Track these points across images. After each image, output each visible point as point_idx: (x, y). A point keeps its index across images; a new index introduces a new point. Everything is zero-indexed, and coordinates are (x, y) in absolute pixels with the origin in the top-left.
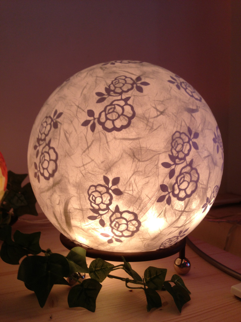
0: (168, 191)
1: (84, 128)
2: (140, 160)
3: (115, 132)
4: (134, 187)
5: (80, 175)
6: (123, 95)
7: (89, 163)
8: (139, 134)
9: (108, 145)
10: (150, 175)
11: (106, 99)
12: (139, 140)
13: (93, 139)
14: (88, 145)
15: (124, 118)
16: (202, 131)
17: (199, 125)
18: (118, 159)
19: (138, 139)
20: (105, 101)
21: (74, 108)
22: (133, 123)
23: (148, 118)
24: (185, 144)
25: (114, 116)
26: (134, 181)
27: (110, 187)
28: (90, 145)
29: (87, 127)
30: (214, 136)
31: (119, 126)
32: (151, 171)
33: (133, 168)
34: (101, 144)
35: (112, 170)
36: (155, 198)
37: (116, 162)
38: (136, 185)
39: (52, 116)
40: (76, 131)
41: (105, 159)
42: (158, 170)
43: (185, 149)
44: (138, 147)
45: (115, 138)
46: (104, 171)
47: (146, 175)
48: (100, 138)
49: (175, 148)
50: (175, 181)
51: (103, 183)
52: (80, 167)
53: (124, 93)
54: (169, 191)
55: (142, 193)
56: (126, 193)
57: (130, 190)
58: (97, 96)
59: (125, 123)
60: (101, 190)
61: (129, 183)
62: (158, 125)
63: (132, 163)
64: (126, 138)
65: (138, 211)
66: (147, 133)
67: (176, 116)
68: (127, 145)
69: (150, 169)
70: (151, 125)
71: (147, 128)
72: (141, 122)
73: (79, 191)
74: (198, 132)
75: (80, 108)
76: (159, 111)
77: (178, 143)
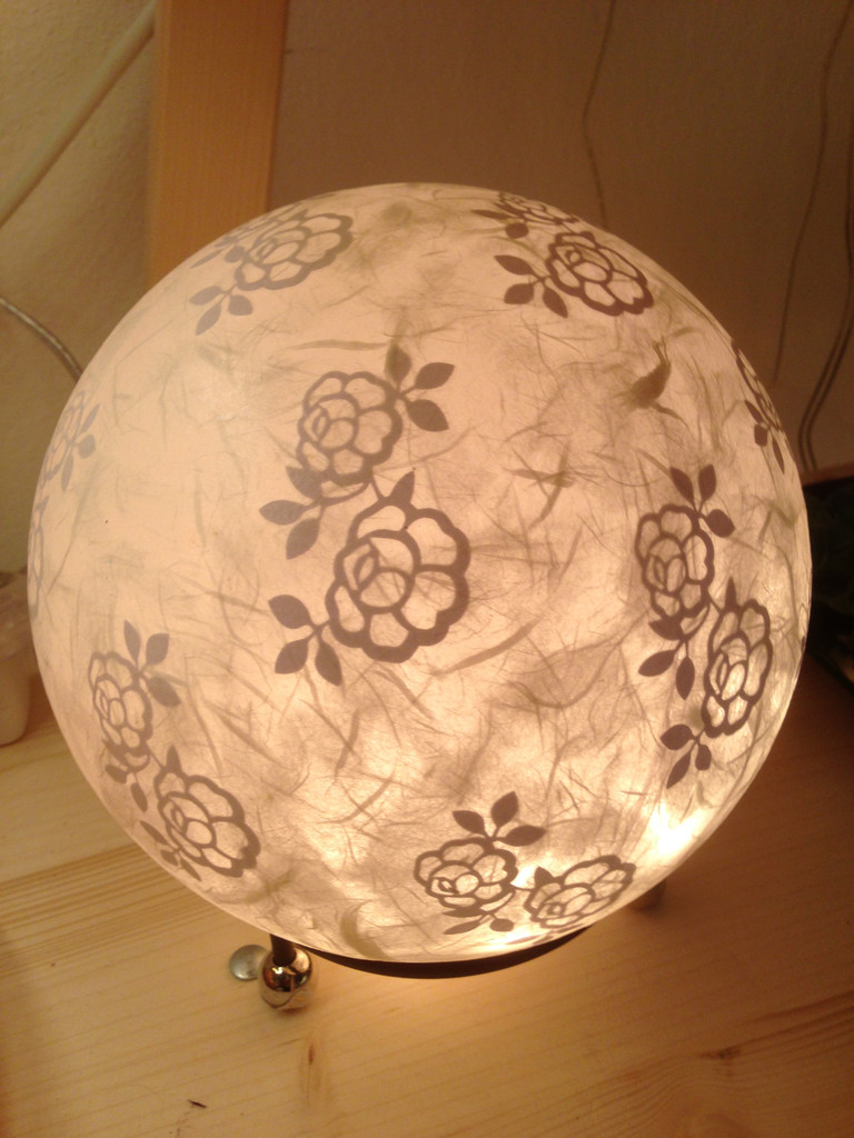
0: (691, 737)
1: (290, 680)
2: (564, 702)
3: (424, 653)
4: (575, 796)
5: (364, 841)
6: (376, 477)
7: (378, 794)
8: (517, 618)
9: (422, 709)
10: (614, 731)
11: (322, 527)
12: (529, 636)
13: (353, 709)
14: (341, 737)
15: (433, 580)
16: (717, 446)
17: (700, 429)
18: (482, 741)
19: (523, 633)
20: (323, 539)
21: (207, 608)
22: (478, 583)
23: (520, 532)
24: (689, 545)
25: (391, 588)
26: (571, 778)
27: (490, 834)
28: (354, 735)
29: (302, 671)
30: (752, 421)
31: (428, 620)
32: (614, 717)
33: (549, 740)
34: (391, 715)
35: (479, 783)
36: (659, 783)
37: (481, 751)
38: (582, 785)
39: (125, 653)
40: (266, 699)
41: (435, 761)
42: (638, 697)
43: (694, 564)
44: (535, 666)
45: (436, 673)
46: (449, 796)
47: (599, 736)
48: (378, 695)
49: (661, 587)
50: (702, 694)
51: (459, 832)
52: (348, 818)
53: (376, 468)
54: (695, 732)
55: (611, 797)
56: (554, 824)
57: (566, 810)
58: (273, 528)
59: (445, 597)
60: (465, 856)
61: (553, 793)
62: (570, 540)
63: (537, 730)
64: (475, 653)
65: (615, 845)
66: (544, 594)
67: (612, 459)
68: (493, 674)
69: (608, 713)
70: (542, 554)
71: (537, 574)
72: (505, 563)
73: (379, 884)
74: (708, 461)
75: (234, 602)
76: (548, 478)
77: (665, 559)
